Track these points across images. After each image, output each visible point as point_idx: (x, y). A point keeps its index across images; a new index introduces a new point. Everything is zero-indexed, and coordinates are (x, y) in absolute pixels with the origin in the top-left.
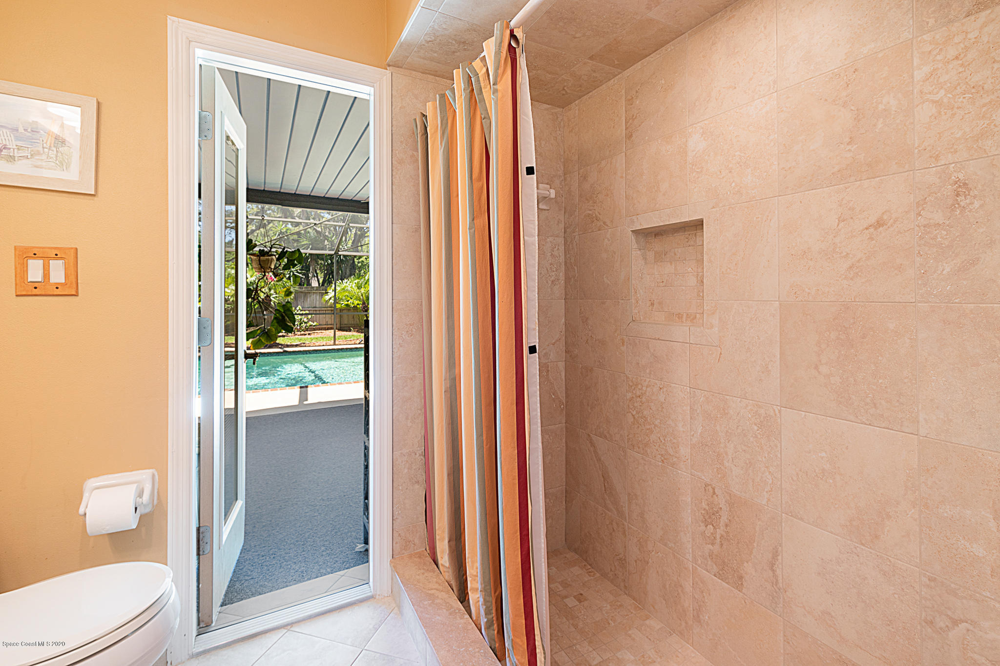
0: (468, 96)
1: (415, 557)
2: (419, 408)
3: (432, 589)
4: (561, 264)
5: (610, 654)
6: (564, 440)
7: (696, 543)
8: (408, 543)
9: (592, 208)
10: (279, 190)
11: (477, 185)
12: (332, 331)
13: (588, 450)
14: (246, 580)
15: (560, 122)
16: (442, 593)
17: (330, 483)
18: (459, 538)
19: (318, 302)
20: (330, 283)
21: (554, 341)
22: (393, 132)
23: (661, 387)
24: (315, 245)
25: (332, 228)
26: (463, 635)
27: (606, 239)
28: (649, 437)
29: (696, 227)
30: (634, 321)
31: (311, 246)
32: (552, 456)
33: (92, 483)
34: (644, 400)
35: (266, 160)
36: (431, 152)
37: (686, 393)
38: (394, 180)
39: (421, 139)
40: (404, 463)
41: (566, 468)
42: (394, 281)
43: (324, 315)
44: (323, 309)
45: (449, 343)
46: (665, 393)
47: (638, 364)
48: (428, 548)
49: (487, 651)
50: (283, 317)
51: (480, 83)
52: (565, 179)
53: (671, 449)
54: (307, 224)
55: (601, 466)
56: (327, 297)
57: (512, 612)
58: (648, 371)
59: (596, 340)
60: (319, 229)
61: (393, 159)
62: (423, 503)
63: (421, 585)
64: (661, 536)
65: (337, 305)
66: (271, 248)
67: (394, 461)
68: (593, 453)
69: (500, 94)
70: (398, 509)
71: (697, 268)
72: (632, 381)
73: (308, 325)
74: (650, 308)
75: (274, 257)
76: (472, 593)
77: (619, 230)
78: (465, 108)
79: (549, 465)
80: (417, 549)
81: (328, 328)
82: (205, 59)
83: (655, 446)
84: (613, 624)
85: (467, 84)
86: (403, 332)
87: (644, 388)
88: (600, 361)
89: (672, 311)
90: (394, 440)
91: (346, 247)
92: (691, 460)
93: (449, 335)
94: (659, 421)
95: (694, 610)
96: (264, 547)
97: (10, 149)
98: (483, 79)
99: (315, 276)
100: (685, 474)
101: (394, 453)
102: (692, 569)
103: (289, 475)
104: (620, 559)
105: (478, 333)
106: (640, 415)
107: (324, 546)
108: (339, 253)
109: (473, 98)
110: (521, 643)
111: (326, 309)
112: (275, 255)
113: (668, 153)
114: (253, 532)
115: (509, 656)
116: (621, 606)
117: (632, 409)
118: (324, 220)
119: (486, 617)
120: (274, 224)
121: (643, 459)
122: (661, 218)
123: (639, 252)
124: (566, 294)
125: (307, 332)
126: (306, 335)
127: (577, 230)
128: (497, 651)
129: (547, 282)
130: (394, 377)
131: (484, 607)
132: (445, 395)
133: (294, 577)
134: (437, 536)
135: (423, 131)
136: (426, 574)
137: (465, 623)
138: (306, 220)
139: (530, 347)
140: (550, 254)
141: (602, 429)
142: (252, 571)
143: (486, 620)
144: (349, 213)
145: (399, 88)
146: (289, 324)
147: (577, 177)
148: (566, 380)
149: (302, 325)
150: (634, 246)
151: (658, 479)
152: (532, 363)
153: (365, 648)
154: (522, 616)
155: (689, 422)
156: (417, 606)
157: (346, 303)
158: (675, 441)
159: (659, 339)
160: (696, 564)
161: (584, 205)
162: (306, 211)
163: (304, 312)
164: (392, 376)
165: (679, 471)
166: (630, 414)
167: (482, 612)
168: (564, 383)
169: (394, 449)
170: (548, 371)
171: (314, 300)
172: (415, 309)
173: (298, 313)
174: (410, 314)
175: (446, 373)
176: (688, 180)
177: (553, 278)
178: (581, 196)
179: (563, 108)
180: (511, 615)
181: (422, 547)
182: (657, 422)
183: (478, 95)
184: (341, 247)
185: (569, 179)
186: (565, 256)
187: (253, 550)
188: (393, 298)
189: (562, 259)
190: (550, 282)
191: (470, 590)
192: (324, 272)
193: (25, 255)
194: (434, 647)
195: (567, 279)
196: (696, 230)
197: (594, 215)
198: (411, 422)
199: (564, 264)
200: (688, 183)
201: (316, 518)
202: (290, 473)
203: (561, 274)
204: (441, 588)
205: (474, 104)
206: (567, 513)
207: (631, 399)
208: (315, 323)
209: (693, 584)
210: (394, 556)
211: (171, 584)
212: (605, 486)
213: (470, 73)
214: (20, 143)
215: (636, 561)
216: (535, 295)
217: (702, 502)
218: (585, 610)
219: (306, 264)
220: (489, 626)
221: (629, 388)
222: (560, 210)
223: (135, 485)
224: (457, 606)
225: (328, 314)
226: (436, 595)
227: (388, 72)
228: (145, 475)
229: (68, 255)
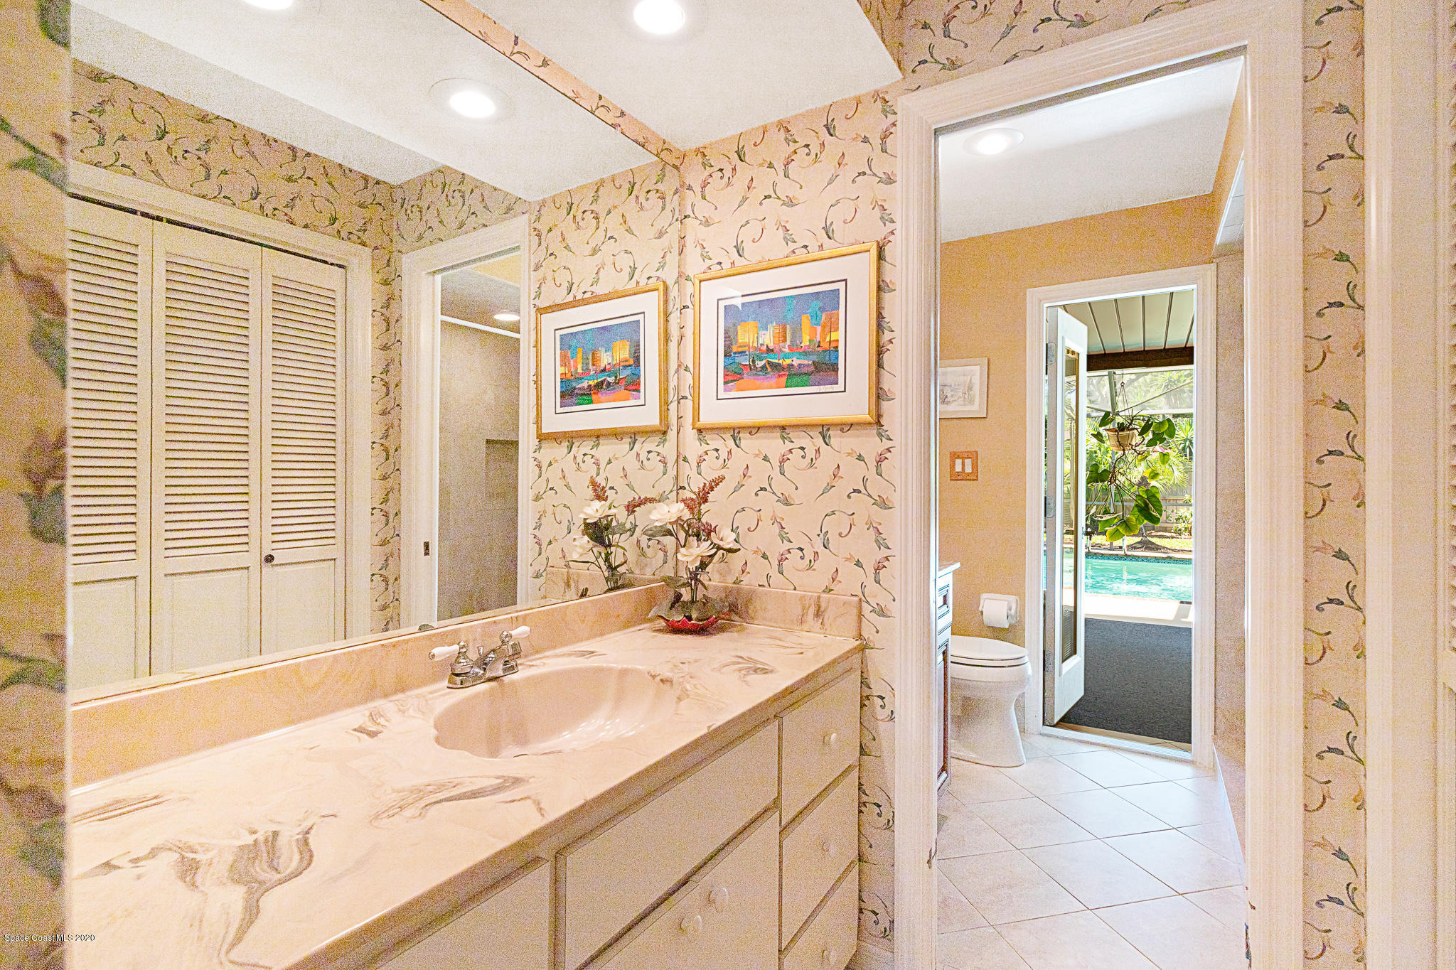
33: (984, 596)
50: (1146, 505)
66: (1132, 420)
75: (1135, 431)
97: (948, 397)
112: (1136, 429)
146: (1154, 514)
193: (955, 456)
210: (1216, 731)
214: (953, 393)
223: (1007, 603)
227: (1213, 266)
228: (1013, 599)
229: (974, 456)
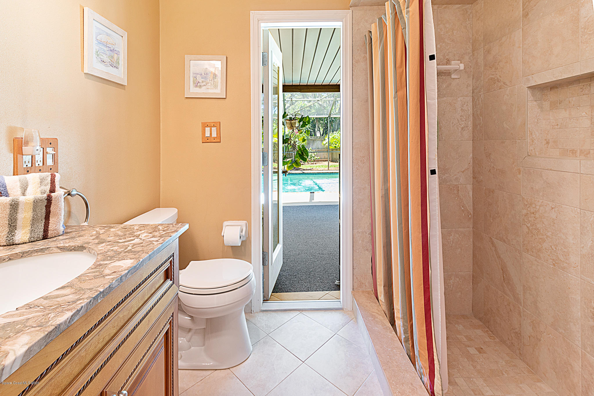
0: (394, 17)
1: (366, 293)
2: (368, 206)
3: (374, 312)
4: (469, 116)
5: (501, 393)
6: (471, 240)
7: (585, 334)
8: (362, 284)
9: (494, 73)
10: (299, 84)
11: (399, 71)
12: (326, 163)
13: (490, 249)
14: (283, 285)
15: (470, 15)
16: (380, 316)
17: (323, 245)
18: (390, 286)
19: (320, 145)
20: (326, 134)
21: (463, 170)
22: (353, 45)
23: (553, 207)
24: (318, 113)
25: (328, 102)
26: (390, 342)
27: (506, 95)
28: (542, 245)
29: (591, 79)
30: (529, 155)
31: (316, 113)
32: (461, 250)
33: (226, 223)
34: (537, 216)
35: (292, 69)
36: (374, 54)
37: (576, 213)
38: (353, 73)
39: (369, 46)
40: (359, 237)
41: (473, 260)
42: (353, 131)
43: (323, 153)
44: (323, 149)
45: (384, 168)
46: (556, 212)
47: (532, 188)
48: (373, 290)
49: (404, 355)
50: (302, 153)
51: (400, 8)
52: (473, 55)
53: (562, 256)
54: (314, 101)
55: (501, 262)
56: (324, 142)
57: (418, 333)
58: (541, 194)
59: (497, 170)
60: (320, 103)
61: (353, 61)
62: (370, 263)
63: (368, 308)
64: (552, 322)
65: (330, 147)
66: (295, 116)
67: (354, 235)
68: (494, 252)
69: (411, 14)
70: (356, 263)
71: (591, 112)
72: (527, 201)
73: (315, 158)
74: (546, 146)
76: (397, 320)
77: (517, 87)
78: (392, 25)
79: (459, 255)
80: (367, 289)
81: (325, 160)
82: (265, 27)
83: (547, 252)
84: (506, 376)
85: (393, 10)
86: (359, 161)
87: (538, 207)
88: (500, 185)
89: (566, 148)
90: (354, 223)
91: (335, 113)
92: (581, 266)
93: (384, 163)
94: (550, 233)
95: (582, 386)
96: (291, 271)
97: (200, 83)
98: (402, 5)
99: (318, 131)
100: (575, 277)
101: (354, 230)
102: (581, 354)
103: (303, 238)
104: (516, 333)
105: (399, 161)
106: (534, 227)
107: (319, 277)
108: (331, 116)
109: (397, 17)
110: (424, 355)
111: (324, 149)
112: (297, 120)
113: (561, 23)
114: (287, 263)
115: (417, 361)
116: (515, 366)
117: (526, 222)
118: (323, 97)
119: (404, 335)
120: (298, 102)
121: (536, 260)
122: (554, 75)
123: (535, 103)
124: (474, 137)
125: (314, 163)
126: (314, 164)
127: (482, 90)
128: (411, 357)
129: (458, 129)
130: (354, 187)
131: (403, 328)
132: (382, 199)
133: (305, 289)
134: (378, 283)
135: (370, 42)
136: (371, 304)
137: (393, 336)
138: (314, 98)
139: (431, 171)
140: (460, 109)
141: (501, 235)
142: (286, 281)
143: (404, 336)
144: (336, 93)
145: (357, 18)
146: (305, 157)
147: (483, 51)
148: (473, 198)
149: (312, 158)
150: (529, 98)
151: (549, 278)
152: (433, 182)
153: (337, 333)
154: (425, 338)
155: (579, 236)
156: (365, 319)
157: (335, 145)
158: (566, 250)
159: (551, 170)
160: (585, 351)
161: (488, 72)
162: (314, 94)
163: (312, 151)
164: (353, 186)
165: (569, 274)
166: (525, 226)
167: (402, 332)
168: (472, 200)
169: (354, 228)
170: (458, 190)
171: (318, 144)
172: (366, 148)
173: (309, 151)
174: (363, 151)
175: (382, 185)
176: (580, 42)
177: (462, 126)
178: (485, 65)
179: (472, 4)
180: (418, 335)
181: (371, 289)
182: (549, 234)
183: (399, 15)
184: (332, 112)
185: (476, 54)
186: (473, 109)
187: (286, 271)
188: (353, 142)
189: (471, 112)
190: (460, 129)
191: (396, 318)
192: (323, 128)
193: (205, 125)
194: (373, 342)
195: (475, 126)
196: (591, 82)
197: (496, 78)
198: (363, 214)
199: (472, 115)
200: (580, 44)
201: (315, 262)
202: (304, 237)
203: (470, 123)
204: (379, 313)
205: (397, 21)
206: (473, 291)
207: (526, 215)
208: (319, 158)
209: (582, 366)
210: (354, 289)
211: (253, 273)
212: (503, 276)
213: (394, 3)
214: (203, 80)
215: (529, 337)
216: (435, 137)
217: (591, 302)
218: (483, 359)
219: (314, 124)
220: (406, 341)
221: (524, 206)
222: (469, 77)
223: (240, 227)
224: (389, 326)
225: (325, 152)
226: (377, 316)
227: (350, 11)
228: (243, 223)
229: (217, 125)
